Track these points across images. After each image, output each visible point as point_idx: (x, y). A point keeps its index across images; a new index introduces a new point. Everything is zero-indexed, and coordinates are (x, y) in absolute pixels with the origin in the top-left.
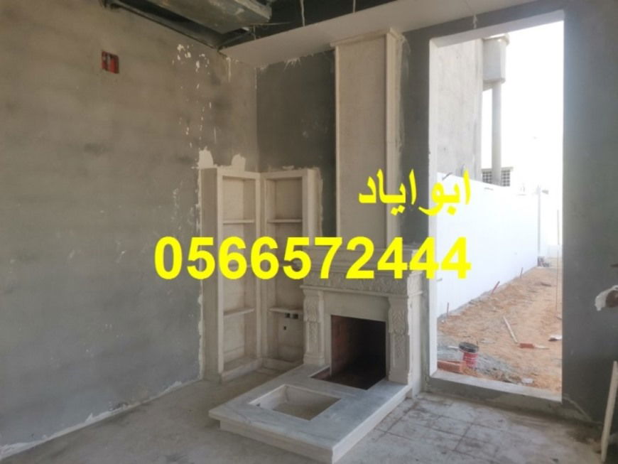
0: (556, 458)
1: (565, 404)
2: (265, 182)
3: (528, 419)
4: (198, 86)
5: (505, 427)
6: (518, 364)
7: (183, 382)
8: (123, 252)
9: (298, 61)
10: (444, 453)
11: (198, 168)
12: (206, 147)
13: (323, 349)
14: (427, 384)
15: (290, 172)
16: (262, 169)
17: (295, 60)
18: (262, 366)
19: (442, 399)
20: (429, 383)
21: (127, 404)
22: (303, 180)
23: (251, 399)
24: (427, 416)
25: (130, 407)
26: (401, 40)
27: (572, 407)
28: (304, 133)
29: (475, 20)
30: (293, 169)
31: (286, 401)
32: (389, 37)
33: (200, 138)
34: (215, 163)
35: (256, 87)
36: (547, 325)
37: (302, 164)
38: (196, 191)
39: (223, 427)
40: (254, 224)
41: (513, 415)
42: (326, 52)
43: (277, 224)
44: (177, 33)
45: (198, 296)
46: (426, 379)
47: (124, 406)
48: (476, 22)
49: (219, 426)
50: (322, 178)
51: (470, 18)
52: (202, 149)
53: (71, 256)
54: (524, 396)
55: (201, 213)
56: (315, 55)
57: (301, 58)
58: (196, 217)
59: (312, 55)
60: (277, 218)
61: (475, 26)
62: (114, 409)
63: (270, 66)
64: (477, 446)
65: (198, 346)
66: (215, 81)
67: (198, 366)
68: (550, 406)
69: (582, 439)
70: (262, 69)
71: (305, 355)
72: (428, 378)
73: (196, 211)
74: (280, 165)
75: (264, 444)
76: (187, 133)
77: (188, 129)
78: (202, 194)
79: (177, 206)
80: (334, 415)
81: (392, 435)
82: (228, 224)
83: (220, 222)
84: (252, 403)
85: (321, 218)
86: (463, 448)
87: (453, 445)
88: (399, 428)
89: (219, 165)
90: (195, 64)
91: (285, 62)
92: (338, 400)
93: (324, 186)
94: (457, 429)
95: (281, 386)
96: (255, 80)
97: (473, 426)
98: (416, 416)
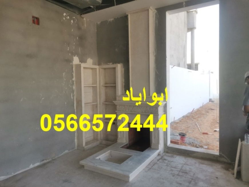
0: (217, 177)
1: (220, 156)
2: (101, 70)
3: (206, 162)
4: (72, 30)
5: (197, 165)
6: (202, 141)
7: (69, 150)
8: (43, 99)
9: (113, 20)
10: (174, 176)
11: (73, 64)
12: (76, 56)
13: (125, 136)
14: (166, 149)
16: (99, 64)
17: (112, 19)
18: (101, 144)
19: (172, 155)
20: (167, 149)
21: (46, 160)
22: (116, 69)
23: (97, 156)
24: (166, 162)
26: (155, 11)
27: (223, 157)
28: (116, 50)
29: (184, 3)
30: (112, 64)
31: (110, 157)
32: (150, 10)
33: (74, 52)
34: (80, 62)
35: (96, 30)
36: (213, 125)
37: (115, 62)
38: (73, 73)
39: (85, 168)
40: (96, 87)
41: (200, 161)
42: (124, 16)
43: (106, 86)
44: (63, 8)
46: (166, 147)
48: (185, 5)
49: (84, 168)
50: (124, 67)
51: (183, 3)
52: (75, 56)
53: (22, 100)
54: (204, 153)
55: (75, 82)
56: (120, 17)
57: (114, 19)
58: (73, 84)
60: (106, 84)
61: (184, 6)
62: (41, 162)
63: (102, 23)
64: (186, 173)
65: (75, 136)
66: (79, 28)
67: (75, 144)
68: (214, 157)
69: (227, 169)
70: (99, 23)
71: (118, 139)
72: (167, 147)
73: (73, 82)
74: (107, 63)
75: (102, 174)
76: (68, 50)
77: (68, 48)
78: (75, 74)
79: (65, 79)
80: (130, 162)
81: (153, 169)
82: (86, 86)
83: (83, 86)
84: (97, 158)
85: (124, 84)
86: (181, 174)
87: (177, 173)
88: (155, 167)
89: (82, 63)
90: (71, 21)
91: (108, 20)
92: (131, 156)
93: (125, 71)
94: (178, 166)
95: (109, 151)
96: (96, 28)
97: (185, 165)
98: (162, 162)
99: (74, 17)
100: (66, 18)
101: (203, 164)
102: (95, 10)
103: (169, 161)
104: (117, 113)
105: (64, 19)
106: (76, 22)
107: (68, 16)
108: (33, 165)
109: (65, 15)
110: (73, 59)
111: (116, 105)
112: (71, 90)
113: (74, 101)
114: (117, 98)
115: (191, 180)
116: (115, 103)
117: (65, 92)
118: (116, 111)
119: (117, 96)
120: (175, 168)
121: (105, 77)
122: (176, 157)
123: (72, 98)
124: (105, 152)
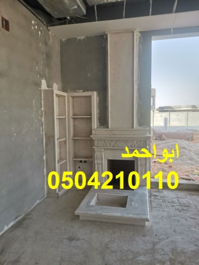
2: (70, 98)
4: (40, 45)
7: (40, 200)
9: (84, 38)
10: (180, 211)
11: (41, 89)
12: (44, 78)
15: (81, 93)
17: (83, 38)
22: (92, 97)
23: (89, 202)
25: (21, 217)
28: (88, 75)
33: (42, 73)
34: (47, 87)
35: (60, 49)
38: (41, 101)
39: (81, 218)
40: (65, 119)
42: (99, 36)
43: (74, 118)
44: (32, 14)
45: (44, 156)
47: (19, 217)
49: (79, 218)
50: (98, 96)
51: (170, 29)
52: (43, 79)
55: (43, 113)
57: (86, 37)
58: (42, 114)
59: (93, 36)
61: (172, 33)
62: (15, 220)
65: (44, 181)
66: (46, 44)
70: (63, 40)
73: (42, 112)
74: (74, 90)
76: (37, 70)
77: (37, 67)
78: (44, 102)
79: (35, 109)
80: (133, 204)
81: (155, 208)
82: (57, 118)
83: (55, 117)
84: (91, 204)
85: (98, 116)
86: (185, 208)
87: (180, 208)
88: (154, 204)
89: (49, 88)
90: (39, 33)
91: (77, 38)
92: (127, 197)
93: (99, 100)
94: (175, 201)
95: (96, 195)
96: (60, 46)
97: (179, 199)
98: (155, 198)
99: (42, 28)
100: (34, 28)
101: (192, 195)
102: (67, 23)
103: (161, 197)
104: (95, 149)
105: (33, 28)
106: (43, 34)
107: (37, 24)
108: (7, 226)
109: (34, 23)
110: (41, 82)
111: (94, 141)
112: (41, 123)
113: (43, 137)
114: (93, 132)
116: (92, 138)
117: (36, 125)
118: (94, 147)
119: (94, 129)
120: (174, 203)
121: (73, 107)
122: (163, 192)
123: (41, 132)
124: (94, 196)
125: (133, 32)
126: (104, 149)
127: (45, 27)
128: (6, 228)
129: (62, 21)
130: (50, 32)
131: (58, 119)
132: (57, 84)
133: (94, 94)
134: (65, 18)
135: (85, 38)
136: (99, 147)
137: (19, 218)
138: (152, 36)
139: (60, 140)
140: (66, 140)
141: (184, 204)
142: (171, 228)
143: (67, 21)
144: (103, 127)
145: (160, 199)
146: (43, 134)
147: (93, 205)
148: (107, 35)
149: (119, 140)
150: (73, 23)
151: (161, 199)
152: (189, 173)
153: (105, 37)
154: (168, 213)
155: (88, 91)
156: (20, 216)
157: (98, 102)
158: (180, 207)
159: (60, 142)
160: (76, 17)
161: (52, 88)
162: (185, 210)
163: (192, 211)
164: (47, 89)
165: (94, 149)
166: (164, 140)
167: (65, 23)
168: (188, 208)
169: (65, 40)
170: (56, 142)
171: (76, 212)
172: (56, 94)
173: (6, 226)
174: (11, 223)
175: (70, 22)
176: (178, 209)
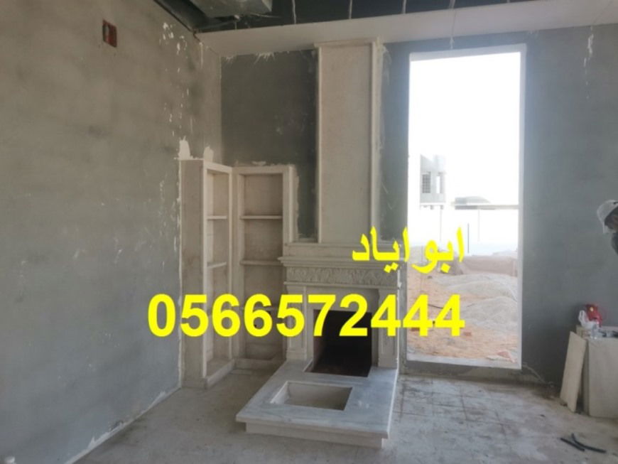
1: (524, 371)
2: (239, 178)
3: (499, 387)
4: (179, 70)
5: (486, 395)
7: (167, 392)
9: (271, 56)
11: (179, 159)
12: (185, 137)
14: (404, 367)
15: (261, 168)
16: (227, 162)
17: (269, 54)
18: (235, 367)
19: (422, 379)
22: (284, 176)
26: (383, 50)
28: (278, 130)
29: (452, 41)
30: (264, 165)
33: (180, 127)
35: (221, 77)
38: (177, 184)
39: (249, 430)
40: (227, 221)
41: (485, 385)
43: (246, 221)
44: (163, 9)
45: (179, 298)
48: (454, 44)
49: (245, 428)
50: (298, 175)
51: (448, 39)
52: (182, 139)
54: (490, 368)
55: (181, 208)
56: (291, 52)
57: (275, 54)
58: (178, 210)
59: (288, 52)
61: (452, 47)
62: (112, 429)
63: (238, 58)
64: (478, 413)
65: (178, 352)
66: (191, 67)
67: (178, 373)
68: (512, 374)
70: (229, 58)
71: (288, 351)
72: (405, 362)
73: (177, 207)
74: (249, 161)
76: (170, 120)
77: (171, 116)
78: (182, 187)
79: (163, 200)
80: (360, 403)
81: (408, 414)
82: (209, 220)
83: (205, 218)
84: (272, 401)
85: (297, 216)
86: (472, 417)
87: (462, 416)
88: (408, 407)
89: (194, 157)
90: (176, 45)
91: (257, 54)
92: (351, 389)
93: (301, 184)
94: (454, 402)
95: (286, 384)
96: (220, 70)
97: (463, 398)
98: (412, 395)
99: (183, 37)
100: (167, 37)
101: (495, 391)
102: (236, 27)
103: (426, 393)
104: (288, 287)
105: (164, 37)
106: (185, 49)
107: (173, 30)
108: (96, 439)
109: (167, 28)
110: (178, 145)
112: (174, 229)
113: (178, 257)
114: (285, 249)
115: (500, 426)
116: (282, 262)
117: (163, 233)
118: (285, 283)
119: (286, 245)
120: (450, 406)
121: (245, 196)
122: (432, 383)
123: (175, 249)
124: (280, 386)
125: (370, 45)
126: (308, 287)
127: (190, 34)
128: (94, 444)
129: (226, 23)
130: (201, 44)
131: (212, 222)
132: (211, 148)
133: (288, 170)
134: (232, 18)
135: (273, 55)
136: (296, 281)
137: (121, 427)
138: (410, 53)
139: (215, 266)
140: (227, 266)
141: (473, 408)
142: (434, 453)
143: (235, 23)
144: (307, 239)
145: (421, 398)
146: (178, 251)
147: (277, 402)
148: (317, 50)
149: (339, 269)
150: (246, 27)
151: (424, 398)
152: (507, 348)
153: (313, 53)
154: (435, 424)
155: (276, 164)
156: (123, 422)
157: (297, 186)
158: (463, 414)
159: (214, 270)
160: (252, 15)
161: (201, 156)
162: (473, 421)
163: (487, 423)
164: (191, 158)
165: (286, 286)
166: (462, 273)
167: (231, 27)
168: (480, 416)
169: (232, 57)
170: (205, 268)
171: (237, 415)
172: (210, 171)
173: (93, 439)
174: (104, 433)
175: (241, 25)
176: (457, 419)
